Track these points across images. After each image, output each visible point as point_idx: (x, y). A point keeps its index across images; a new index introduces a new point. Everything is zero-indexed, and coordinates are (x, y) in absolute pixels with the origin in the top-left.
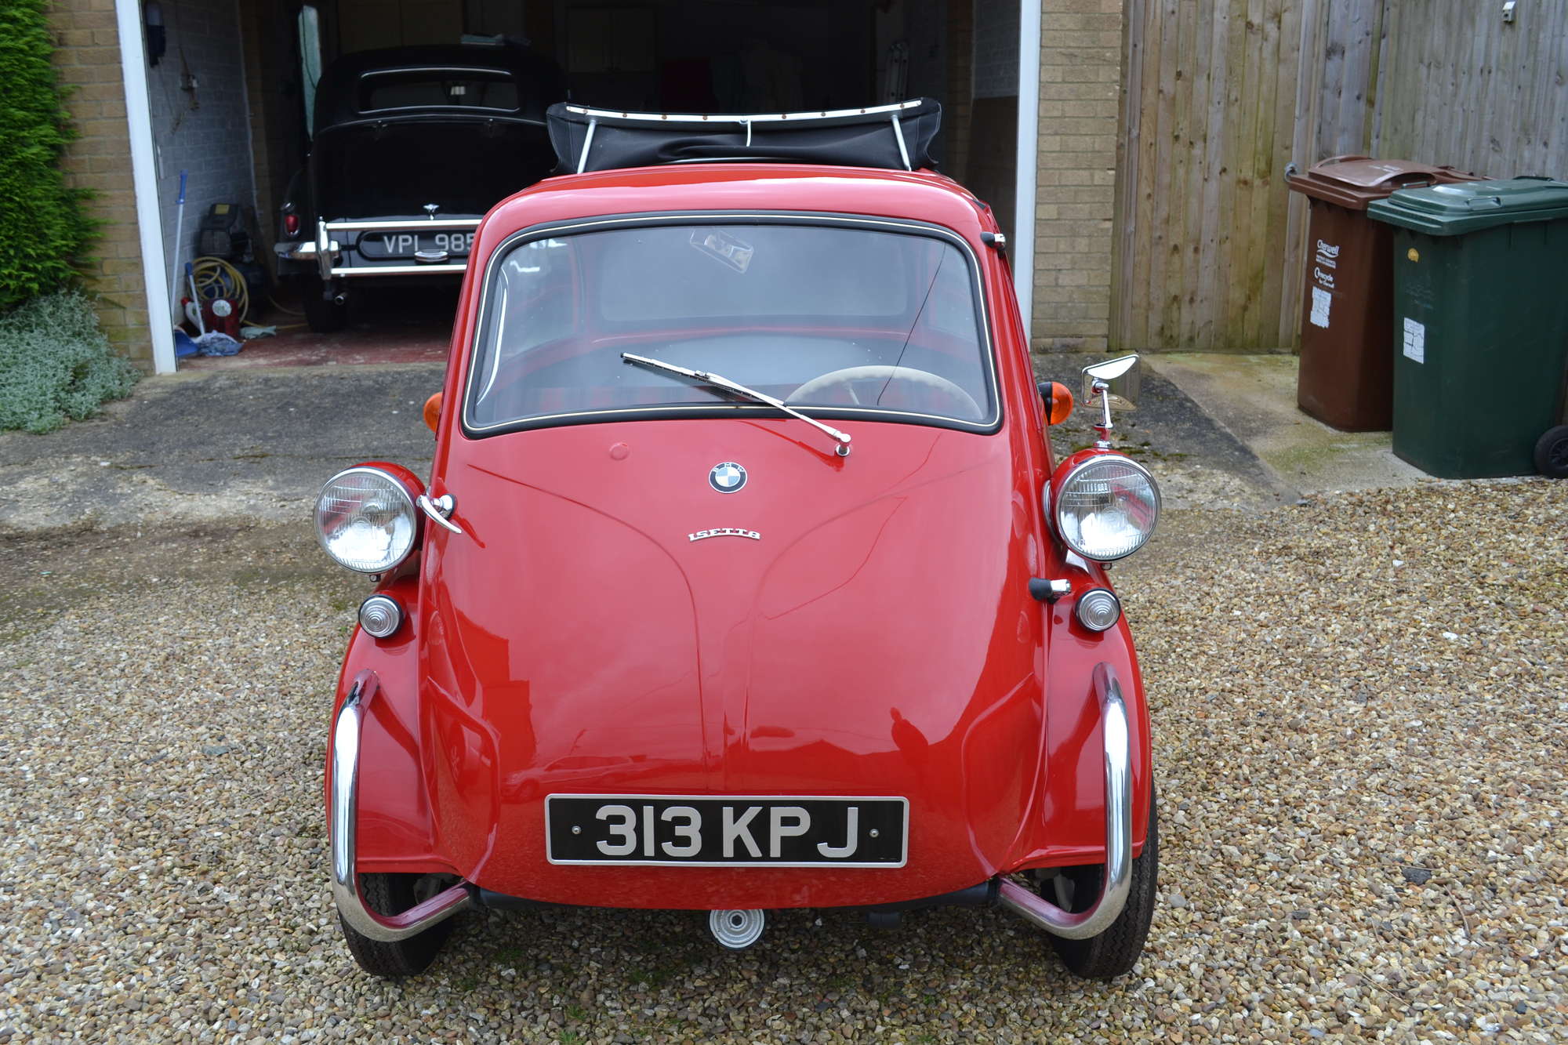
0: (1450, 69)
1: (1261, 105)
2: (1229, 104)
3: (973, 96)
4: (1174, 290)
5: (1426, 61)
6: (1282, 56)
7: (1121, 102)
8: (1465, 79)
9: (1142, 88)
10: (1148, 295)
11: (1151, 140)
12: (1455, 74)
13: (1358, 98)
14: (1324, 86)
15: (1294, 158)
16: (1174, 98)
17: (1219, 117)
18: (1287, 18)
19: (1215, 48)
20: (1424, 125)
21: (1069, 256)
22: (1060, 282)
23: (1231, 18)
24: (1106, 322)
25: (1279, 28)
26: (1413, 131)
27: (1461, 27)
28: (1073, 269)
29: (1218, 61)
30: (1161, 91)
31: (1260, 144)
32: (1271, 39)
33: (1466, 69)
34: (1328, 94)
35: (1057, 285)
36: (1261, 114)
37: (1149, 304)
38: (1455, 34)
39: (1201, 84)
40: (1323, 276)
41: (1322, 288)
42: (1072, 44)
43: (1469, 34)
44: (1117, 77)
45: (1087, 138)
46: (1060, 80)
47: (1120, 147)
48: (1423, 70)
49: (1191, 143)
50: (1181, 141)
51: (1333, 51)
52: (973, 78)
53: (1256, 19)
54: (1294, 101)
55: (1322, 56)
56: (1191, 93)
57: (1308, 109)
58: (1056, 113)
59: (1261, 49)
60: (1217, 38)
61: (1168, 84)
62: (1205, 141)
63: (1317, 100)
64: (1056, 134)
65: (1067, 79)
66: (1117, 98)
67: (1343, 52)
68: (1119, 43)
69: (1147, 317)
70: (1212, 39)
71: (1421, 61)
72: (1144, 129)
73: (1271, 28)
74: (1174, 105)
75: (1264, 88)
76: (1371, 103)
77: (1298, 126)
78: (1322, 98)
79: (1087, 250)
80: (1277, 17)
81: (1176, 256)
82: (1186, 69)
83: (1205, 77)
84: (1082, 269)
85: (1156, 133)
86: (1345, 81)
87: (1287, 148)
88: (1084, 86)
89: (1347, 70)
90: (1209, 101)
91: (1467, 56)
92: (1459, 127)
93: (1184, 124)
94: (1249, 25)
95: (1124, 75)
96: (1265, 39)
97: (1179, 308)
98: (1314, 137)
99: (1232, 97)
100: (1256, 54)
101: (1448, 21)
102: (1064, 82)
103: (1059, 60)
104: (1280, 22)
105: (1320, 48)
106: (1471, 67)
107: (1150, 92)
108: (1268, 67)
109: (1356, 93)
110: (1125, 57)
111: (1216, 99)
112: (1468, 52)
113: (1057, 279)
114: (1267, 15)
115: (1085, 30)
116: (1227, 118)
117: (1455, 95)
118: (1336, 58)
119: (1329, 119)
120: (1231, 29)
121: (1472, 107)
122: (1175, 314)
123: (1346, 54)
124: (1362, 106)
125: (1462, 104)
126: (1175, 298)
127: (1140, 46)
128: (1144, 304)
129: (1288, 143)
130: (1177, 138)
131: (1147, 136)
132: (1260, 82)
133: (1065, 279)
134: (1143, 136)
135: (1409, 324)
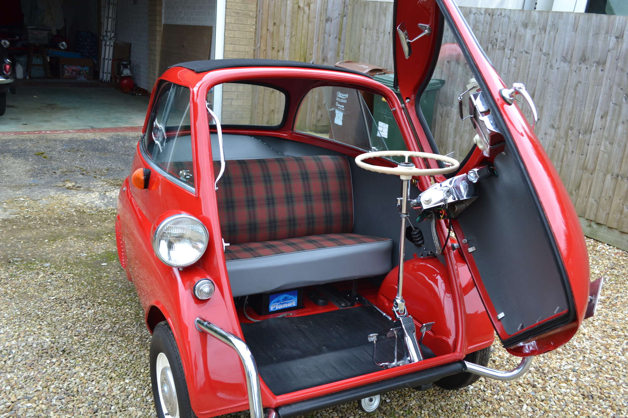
0: (375, 31)
1: (303, 38)
2: (292, 37)
3: (163, 23)
4: (272, 108)
5: (365, 27)
6: (310, 20)
7: (255, 33)
8: (381, 36)
9: (262, 28)
10: (263, 109)
11: (264, 48)
12: (377, 33)
13: (336, 38)
14: (325, 32)
15: (313, 59)
16: (273, 33)
17: (288, 41)
18: (312, 6)
19: (288, 14)
20: (364, 50)
21: (236, 93)
22: (232, 104)
23: (293, 4)
24: (249, 119)
25: (309, 9)
26: (359, 52)
27: (380, 16)
28: (237, 99)
29: (288, 20)
30: (268, 30)
31: (302, 52)
32: (306, 13)
33: (382, 31)
34: (326, 36)
35: (231, 105)
36: (303, 41)
37: (263, 112)
38: (377, 19)
39: (282, 28)
40: (339, 105)
41: (339, 110)
42: (238, 8)
43: (384, 19)
44: (254, 23)
45: (243, 46)
46: (233, 22)
47: (254, 50)
48: (364, 31)
49: (278, 51)
50: (275, 49)
51: (328, 20)
52: (163, 15)
53: (301, 5)
54: (313, 37)
55: (324, 22)
56: (279, 31)
57: (318, 41)
58: (232, 36)
59: (303, 16)
60: (288, 11)
61: (271, 27)
62: (283, 50)
63: (322, 38)
64: (231, 44)
65: (236, 22)
66: (254, 31)
67: (331, 21)
68: (255, 10)
69: (263, 117)
70: (286, 11)
71: (363, 27)
72: (262, 44)
73: (306, 8)
74: (273, 35)
75: (304, 31)
76: (340, 40)
77: (315, 47)
78: (324, 37)
79: (242, 91)
80: (309, 5)
81: (273, 94)
82: (277, 22)
83: (284, 26)
84: (240, 99)
85: (266, 46)
86: (332, 32)
87: (311, 55)
88: (242, 25)
89: (331, 27)
90: (285, 35)
91: (383, 27)
92: (379, 51)
93: (276, 43)
94: (299, 7)
95: (256, 23)
96: (304, 13)
97: (274, 114)
98: (321, 51)
99: (293, 34)
100: (301, 19)
101: (374, 14)
102: (235, 23)
103: (233, 14)
104: (309, 7)
105: (324, 18)
106: (384, 32)
107: (264, 29)
108: (305, 23)
109: (335, 36)
110: (257, 15)
111: (287, 34)
112: (383, 25)
113: (231, 102)
114: (305, 4)
115: (243, 3)
116: (291, 42)
117: (378, 41)
118: (329, 22)
119: (326, 45)
120: (293, 8)
121: (385, 45)
122: (272, 116)
123: (333, 21)
124: (337, 40)
125: (381, 44)
126: (273, 110)
127: (261, 11)
128: (262, 112)
129: (311, 53)
130: (273, 48)
131: (263, 48)
132: (302, 29)
133: (234, 103)
134: (261, 47)
135: (381, 124)
